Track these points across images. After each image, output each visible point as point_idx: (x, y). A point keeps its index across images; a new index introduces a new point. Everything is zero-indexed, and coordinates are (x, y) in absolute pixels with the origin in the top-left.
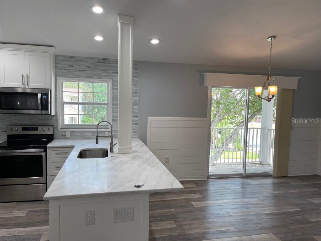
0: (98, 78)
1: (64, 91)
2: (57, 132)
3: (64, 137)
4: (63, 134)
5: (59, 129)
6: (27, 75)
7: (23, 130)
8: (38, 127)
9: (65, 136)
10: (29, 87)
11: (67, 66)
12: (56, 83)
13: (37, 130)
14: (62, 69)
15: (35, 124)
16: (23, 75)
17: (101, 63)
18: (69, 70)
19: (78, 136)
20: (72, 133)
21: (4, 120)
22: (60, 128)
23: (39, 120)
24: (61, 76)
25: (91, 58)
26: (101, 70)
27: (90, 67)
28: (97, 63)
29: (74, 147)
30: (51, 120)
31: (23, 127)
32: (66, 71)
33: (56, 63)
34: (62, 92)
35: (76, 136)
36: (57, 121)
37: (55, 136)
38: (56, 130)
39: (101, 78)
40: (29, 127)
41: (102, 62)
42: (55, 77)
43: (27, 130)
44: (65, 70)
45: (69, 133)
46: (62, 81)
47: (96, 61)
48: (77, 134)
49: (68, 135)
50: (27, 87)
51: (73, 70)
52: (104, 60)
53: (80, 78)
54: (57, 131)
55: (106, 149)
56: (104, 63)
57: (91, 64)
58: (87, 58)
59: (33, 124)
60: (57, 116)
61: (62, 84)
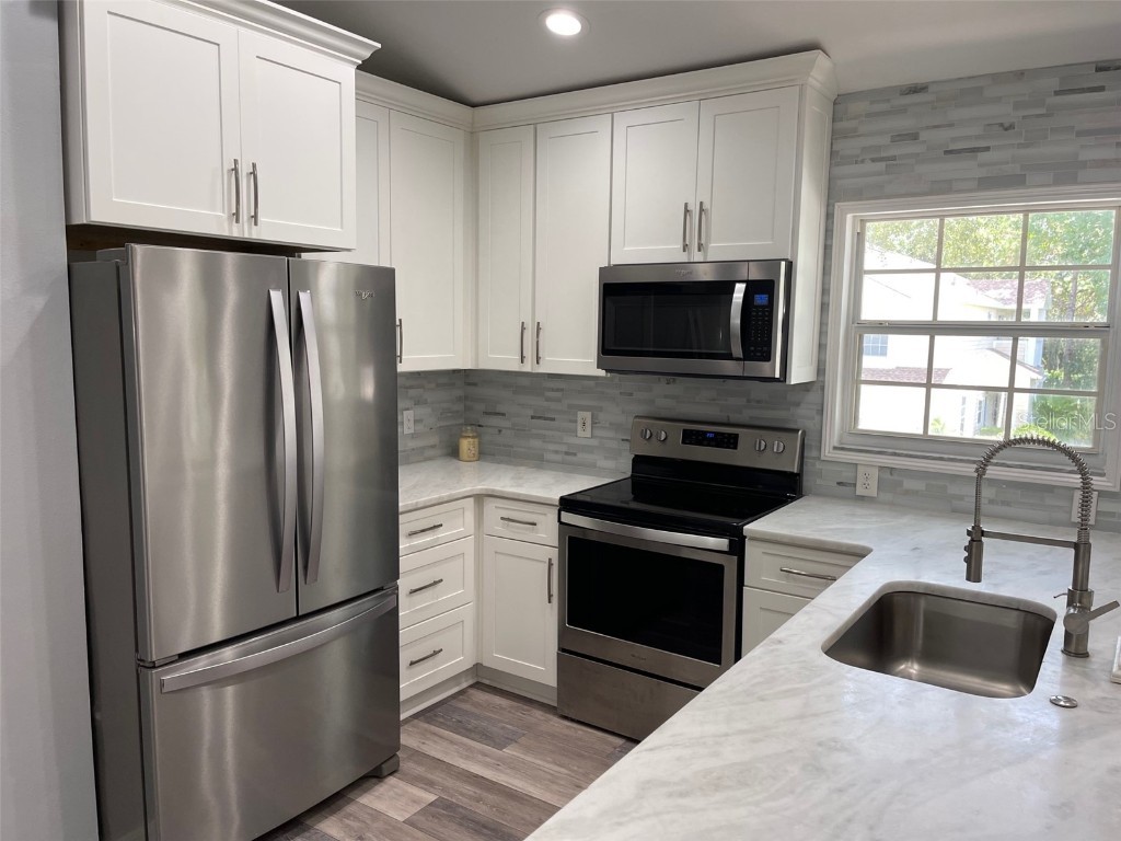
0: (1058, 181)
1: (867, 266)
2: (818, 466)
3: (846, 491)
4: (846, 476)
5: (827, 452)
6: (701, 203)
7: (683, 442)
8: (737, 435)
9: (855, 485)
10: (705, 256)
11: (886, 140)
12: (828, 233)
13: (735, 448)
14: (863, 161)
15: (735, 418)
16: (686, 205)
17: (1083, 91)
18: (894, 158)
19: (915, 493)
20: (887, 476)
21: (631, 394)
22: (835, 448)
23: (748, 401)
24: (858, 195)
25: (1020, 75)
26: (1080, 134)
27: (1012, 127)
28: (1057, 93)
29: (864, 556)
30: (798, 404)
31: (684, 431)
32: (881, 166)
33: (836, 135)
34: (858, 272)
35: (907, 492)
36: (821, 412)
37: (807, 482)
38: (814, 453)
39: (1073, 180)
40: (706, 432)
41: (1086, 86)
42: (828, 206)
43: (699, 443)
44: (873, 160)
45: (875, 473)
46: (863, 222)
47: (1054, 83)
48: (909, 484)
49: (868, 485)
50: (698, 257)
51: (918, 154)
52: (1099, 69)
53: (949, 191)
54: (819, 458)
55: (1049, 610)
56: (1101, 89)
57: (1017, 106)
58: (996, 78)
59: (725, 420)
60: (823, 388)
61: (860, 238)
